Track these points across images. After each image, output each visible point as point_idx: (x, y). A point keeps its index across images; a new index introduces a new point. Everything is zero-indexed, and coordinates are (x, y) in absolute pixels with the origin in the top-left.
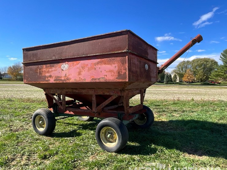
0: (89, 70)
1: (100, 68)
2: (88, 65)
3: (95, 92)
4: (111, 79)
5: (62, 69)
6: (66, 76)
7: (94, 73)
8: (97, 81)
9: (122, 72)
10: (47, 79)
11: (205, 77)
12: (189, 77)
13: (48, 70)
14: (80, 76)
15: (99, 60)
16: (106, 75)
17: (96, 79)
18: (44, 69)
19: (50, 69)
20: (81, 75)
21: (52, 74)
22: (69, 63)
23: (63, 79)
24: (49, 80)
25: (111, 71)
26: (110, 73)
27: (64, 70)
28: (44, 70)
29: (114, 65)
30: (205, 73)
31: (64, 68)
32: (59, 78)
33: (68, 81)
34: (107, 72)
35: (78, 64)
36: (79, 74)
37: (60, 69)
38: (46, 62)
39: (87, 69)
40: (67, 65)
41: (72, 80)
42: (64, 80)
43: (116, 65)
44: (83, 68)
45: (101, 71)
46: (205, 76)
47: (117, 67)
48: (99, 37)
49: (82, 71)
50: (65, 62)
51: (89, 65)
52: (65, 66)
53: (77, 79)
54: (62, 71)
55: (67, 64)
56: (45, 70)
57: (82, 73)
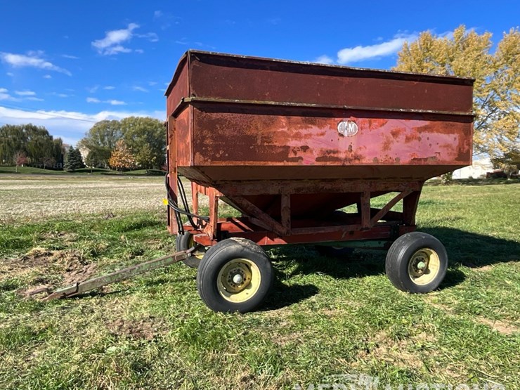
0: (408, 139)
1: (428, 139)
2: (405, 130)
3: (371, 185)
4: (448, 160)
5: (341, 132)
6: (352, 150)
7: (417, 148)
8: (423, 163)
9: (464, 148)
10: (291, 155)
11: (155, 158)
12: (123, 158)
13: (295, 131)
14: (387, 152)
15: (427, 123)
16: (439, 153)
17: (420, 159)
18: (283, 127)
19: (301, 128)
20: (390, 149)
21: (309, 143)
22: (360, 120)
23: (342, 156)
24: (301, 158)
25: (447, 146)
26: (445, 148)
27: (346, 135)
28: (281, 130)
29: (452, 136)
30: (153, 151)
31: (346, 131)
32: (332, 155)
33: (357, 163)
34: (440, 147)
35: (383, 125)
36: (386, 146)
37: (333, 131)
38: (288, 110)
39: (402, 138)
40: (354, 124)
41: (368, 161)
42: (346, 159)
43: (456, 135)
44: (395, 134)
45: (430, 145)
46: (155, 156)
47: (457, 139)
48: (427, 79)
49: (392, 142)
50: (349, 117)
51: (407, 129)
52: (348, 127)
53: (380, 158)
54: (341, 138)
55: (354, 121)
56: (285, 129)
57: (391, 146)
